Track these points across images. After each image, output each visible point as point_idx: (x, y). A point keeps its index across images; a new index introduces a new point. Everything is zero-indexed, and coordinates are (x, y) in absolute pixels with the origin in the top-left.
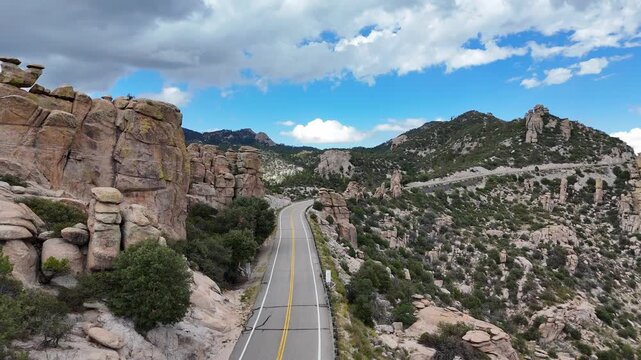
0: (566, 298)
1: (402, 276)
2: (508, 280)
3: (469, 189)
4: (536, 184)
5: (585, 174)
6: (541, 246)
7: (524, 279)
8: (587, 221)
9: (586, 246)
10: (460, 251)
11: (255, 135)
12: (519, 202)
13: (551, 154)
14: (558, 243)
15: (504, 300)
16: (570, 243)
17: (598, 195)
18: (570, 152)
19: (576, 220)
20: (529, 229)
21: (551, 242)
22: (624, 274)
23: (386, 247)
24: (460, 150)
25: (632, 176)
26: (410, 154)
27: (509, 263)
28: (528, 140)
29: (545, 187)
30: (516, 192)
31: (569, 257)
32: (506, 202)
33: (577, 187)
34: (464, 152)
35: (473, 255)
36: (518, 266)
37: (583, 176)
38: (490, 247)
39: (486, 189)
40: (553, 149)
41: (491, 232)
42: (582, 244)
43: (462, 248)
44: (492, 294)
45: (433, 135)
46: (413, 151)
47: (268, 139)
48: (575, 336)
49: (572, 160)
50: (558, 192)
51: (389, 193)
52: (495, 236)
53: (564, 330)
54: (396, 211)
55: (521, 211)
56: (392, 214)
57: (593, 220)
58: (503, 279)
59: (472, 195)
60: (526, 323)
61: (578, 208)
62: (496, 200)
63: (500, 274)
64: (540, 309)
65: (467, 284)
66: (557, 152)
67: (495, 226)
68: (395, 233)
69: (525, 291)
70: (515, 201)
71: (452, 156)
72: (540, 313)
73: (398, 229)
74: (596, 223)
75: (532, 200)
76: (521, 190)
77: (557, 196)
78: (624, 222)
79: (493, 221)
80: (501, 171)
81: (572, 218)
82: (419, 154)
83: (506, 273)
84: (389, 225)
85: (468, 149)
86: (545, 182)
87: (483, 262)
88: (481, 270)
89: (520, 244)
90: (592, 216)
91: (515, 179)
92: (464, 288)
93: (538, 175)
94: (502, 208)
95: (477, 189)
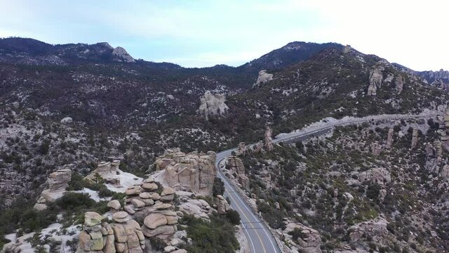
0: (369, 218)
1: (275, 207)
2: (337, 207)
3: (320, 138)
4: (371, 132)
5: (407, 124)
6: (364, 184)
7: (347, 207)
8: (403, 162)
9: (395, 183)
10: (310, 189)
11: (112, 50)
12: (356, 148)
13: (385, 106)
14: (376, 181)
15: (334, 220)
16: (385, 181)
17: (414, 141)
18: (400, 104)
19: (395, 162)
20: (358, 171)
21: (372, 180)
22: (417, 202)
23: (265, 188)
24: (318, 93)
25: (440, 126)
26: (275, 92)
27: (339, 196)
28: (369, 94)
29: (377, 134)
30: (354, 140)
31: (381, 191)
32: (346, 148)
33: (401, 134)
34: (321, 97)
35: (317, 192)
36: (344, 199)
37: (405, 125)
38: (329, 186)
39: (332, 137)
40: (388, 101)
41: (332, 173)
42: (392, 181)
43: (311, 187)
44: (327, 216)
45: (296, 75)
46: (278, 90)
47: (127, 55)
48: (369, 239)
49: (400, 111)
50: (386, 139)
51: (264, 147)
52: (335, 177)
53: (364, 236)
54: (269, 162)
55: (356, 156)
56: (267, 165)
57: (407, 161)
58: (334, 207)
59: (321, 143)
60: (343, 232)
61: (398, 152)
62: (340, 147)
63: (333, 204)
64: (353, 225)
65: (313, 210)
66: (390, 105)
67: (335, 169)
68: (270, 178)
69: (346, 214)
70: (353, 147)
71: (310, 99)
72: (353, 227)
73: (272, 175)
74: (410, 163)
75: (365, 146)
76: (359, 138)
77: (385, 142)
78: (428, 163)
79: (335, 164)
80: (346, 120)
81: (392, 160)
82: (284, 93)
83: (337, 203)
84: (266, 172)
85: (324, 94)
86: (378, 130)
87: (324, 196)
88: (321, 201)
89: (351, 181)
90: (407, 158)
91: (356, 128)
92: (311, 213)
93: (373, 124)
94: (343, 153)
95: (326, 138)
